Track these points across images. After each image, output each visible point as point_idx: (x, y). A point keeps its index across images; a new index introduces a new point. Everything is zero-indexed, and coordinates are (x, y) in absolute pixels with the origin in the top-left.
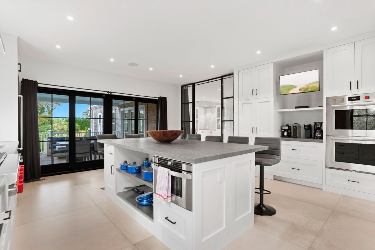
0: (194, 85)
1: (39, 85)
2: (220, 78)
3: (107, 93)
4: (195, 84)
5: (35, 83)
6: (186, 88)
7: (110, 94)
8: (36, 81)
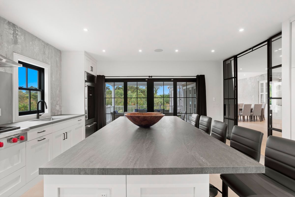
0: (235, 58)
1: (106, 78)
2: (266, 43)
3: (149, 78)
4: (238, 56)
5: (103, 77)
6: (229, 62)
7: (150, 78)
8: (103, 76)
